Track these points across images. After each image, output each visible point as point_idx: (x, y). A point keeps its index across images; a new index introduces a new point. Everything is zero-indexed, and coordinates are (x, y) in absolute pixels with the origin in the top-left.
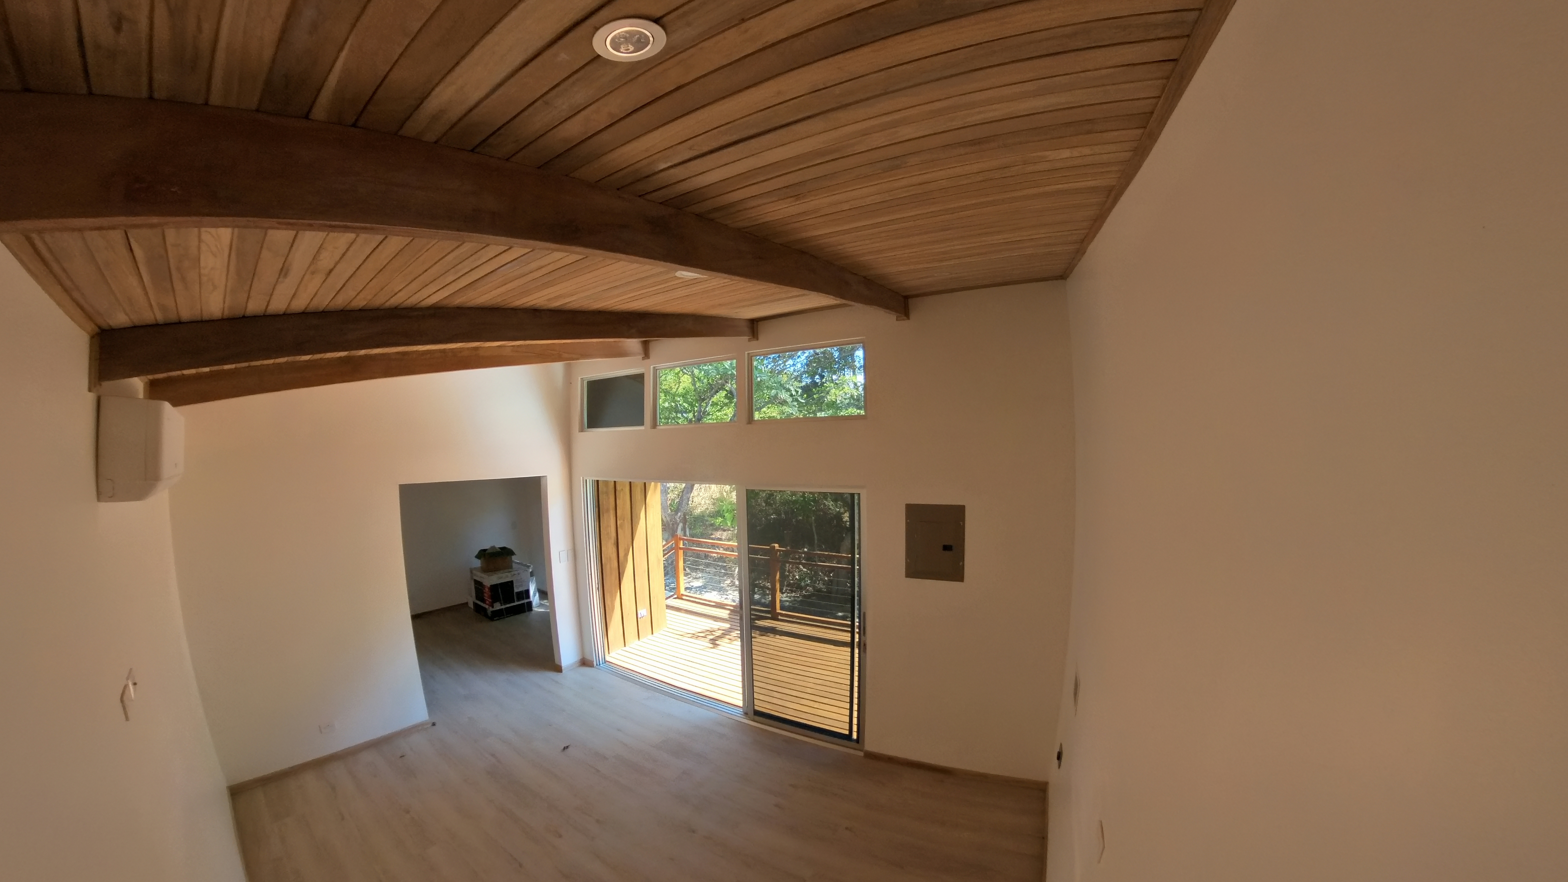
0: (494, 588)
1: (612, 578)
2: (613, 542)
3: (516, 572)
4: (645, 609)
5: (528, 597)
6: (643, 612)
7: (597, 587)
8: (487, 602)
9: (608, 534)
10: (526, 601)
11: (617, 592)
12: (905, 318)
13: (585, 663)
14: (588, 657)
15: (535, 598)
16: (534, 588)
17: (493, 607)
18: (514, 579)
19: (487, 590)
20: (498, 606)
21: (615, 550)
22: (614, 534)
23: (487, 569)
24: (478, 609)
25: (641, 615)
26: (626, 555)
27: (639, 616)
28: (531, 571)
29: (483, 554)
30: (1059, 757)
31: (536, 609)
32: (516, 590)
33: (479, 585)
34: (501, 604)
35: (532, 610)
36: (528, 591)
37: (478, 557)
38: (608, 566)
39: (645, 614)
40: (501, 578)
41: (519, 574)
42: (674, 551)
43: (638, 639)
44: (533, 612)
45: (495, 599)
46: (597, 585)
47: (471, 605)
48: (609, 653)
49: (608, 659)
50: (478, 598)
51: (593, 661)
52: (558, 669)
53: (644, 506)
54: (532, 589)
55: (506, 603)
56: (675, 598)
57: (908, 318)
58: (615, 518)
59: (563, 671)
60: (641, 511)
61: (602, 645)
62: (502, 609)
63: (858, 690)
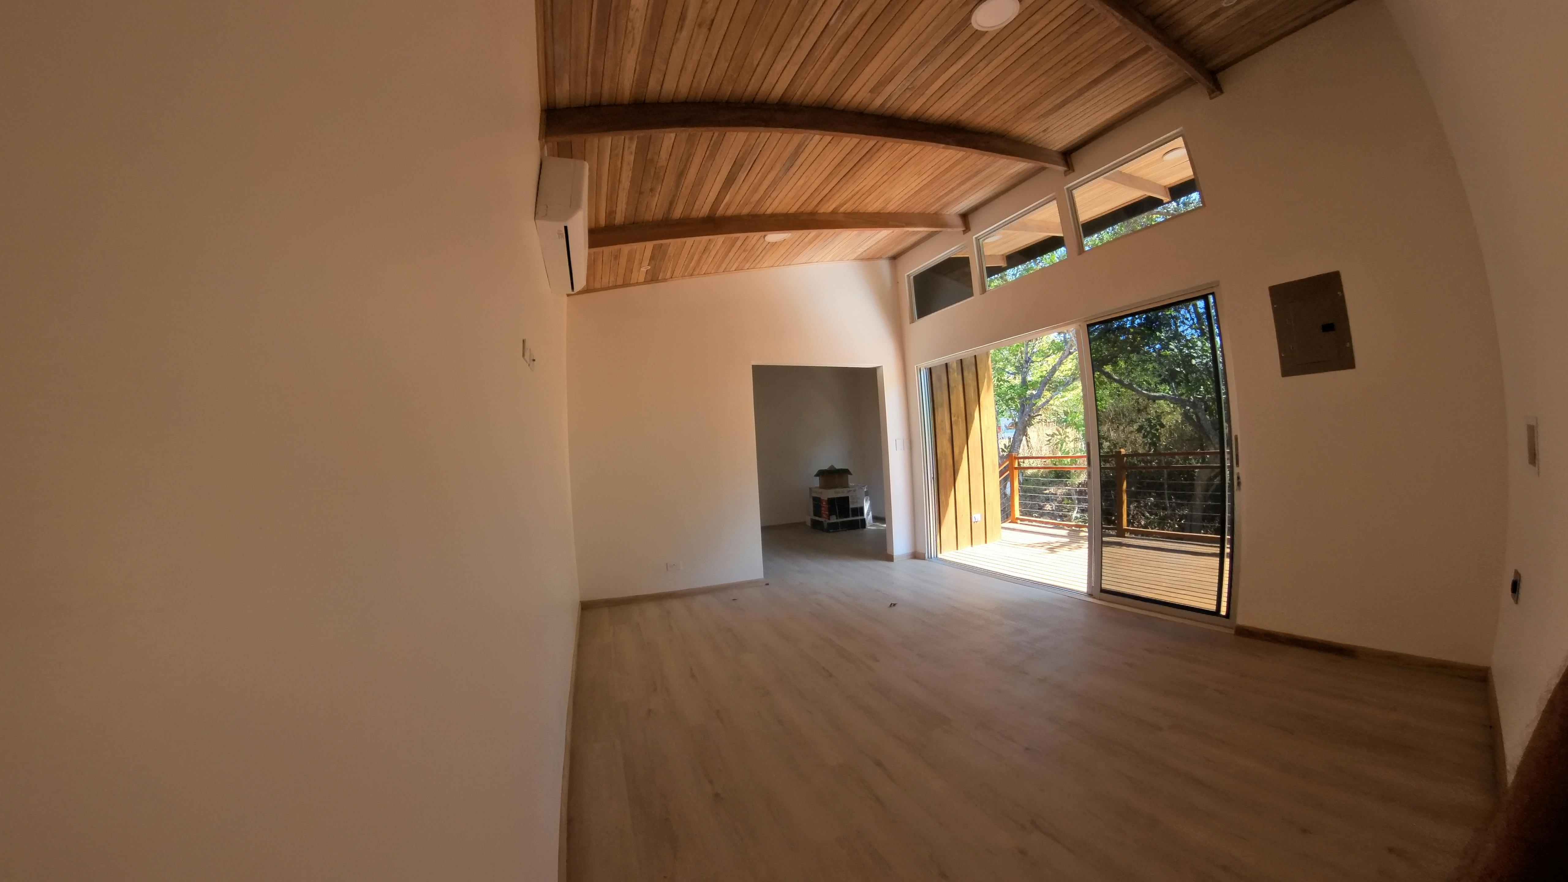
0: (831, 501)
1: (946, 475)
2: (948, 437)
3: (851, 489)
4: (980, 515)
5: (862, 514)
6: (978, 516)
7: (932, 476)
8: (824, 516)
9: (942, 429)
10: (860, 518)
11: (951, 490)
12: (1218, 92)
13: (916, 555)
14: (920, 550)
15: (868, 515)
16: (867, 508)
17: (829, 519)
18: (849, 495)
19: (824, 503)
20: (834, 519)
21: (949, 446)
22: (948, 431)
23: (825, 486)
24: (817, 525)
25: (975, 519)
26: (961, 453)
27: (973, 520)
28: (865, 490)
29: (821, 473)
30: (1515, 587)
31: (868, 527)
32: (851, 506)
33: (817, 501)
34: (837, 517)
35: (865, 528)
36: (862, 509)
37: (817, 475)
38: (943, 461)
39: (979, 520)
40: (839, 493)
41: (855, 491)
42: (1008, 472)
43: (970, 545)
44: (865, 530)
45: (831, 512)
46: (932, 474)
47: (809, 523)
48: (941, 553)
49: (939, 556)
50: (815, 515)
51: (925, 553)
52: (890, 558)
53: (978, 406)
54: (866, 506)
55: (841, 517)
56: (1010, 522)
57: (1222, 92)
58: (949, 414)
59: (895, 560)
60: (975, 411)
61: (935, 539)
62: (838, 522)
63: (1230, 568)
